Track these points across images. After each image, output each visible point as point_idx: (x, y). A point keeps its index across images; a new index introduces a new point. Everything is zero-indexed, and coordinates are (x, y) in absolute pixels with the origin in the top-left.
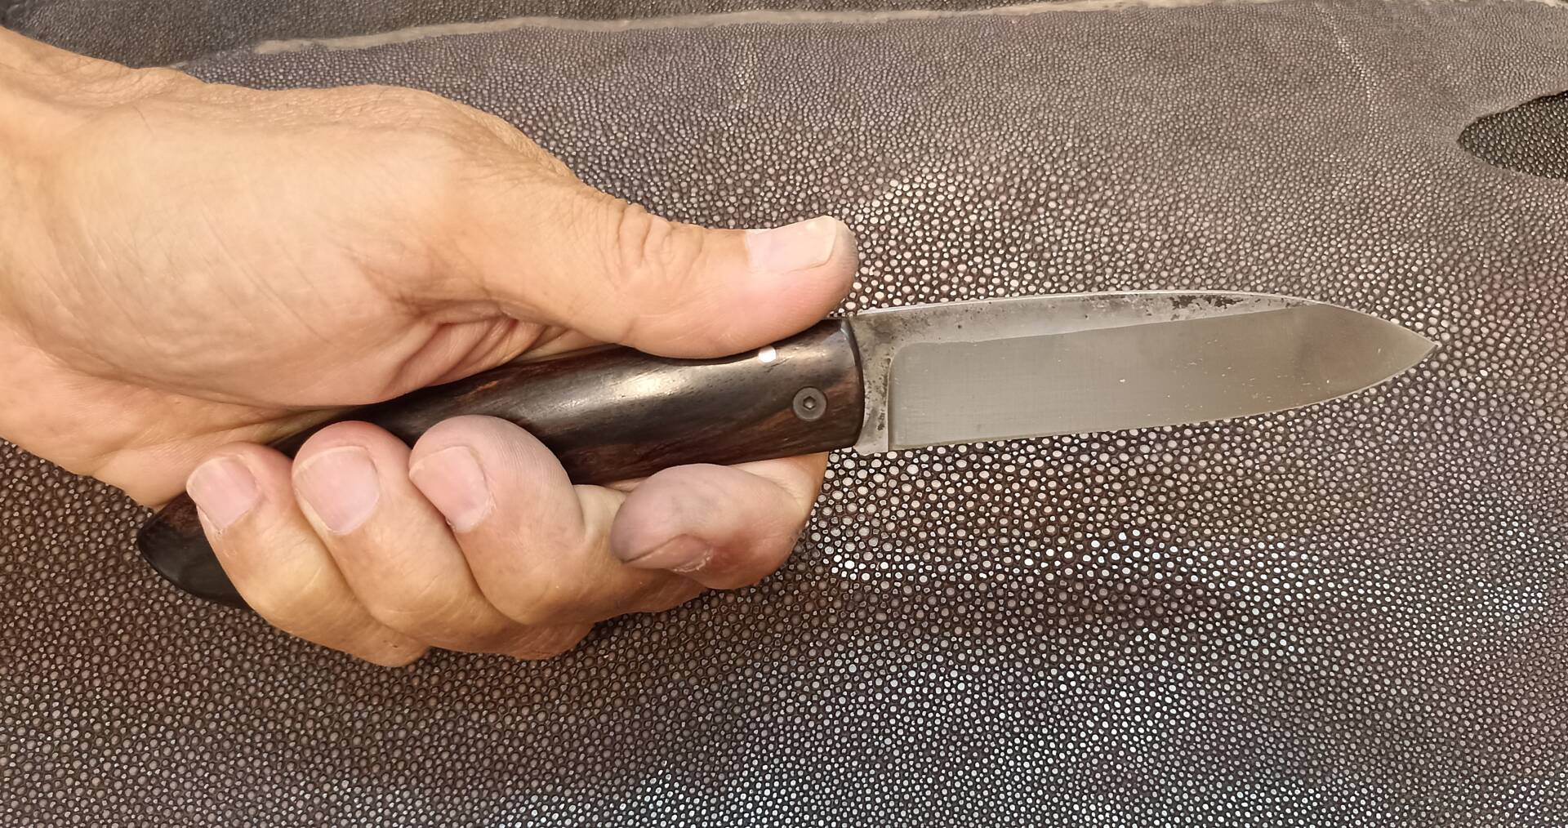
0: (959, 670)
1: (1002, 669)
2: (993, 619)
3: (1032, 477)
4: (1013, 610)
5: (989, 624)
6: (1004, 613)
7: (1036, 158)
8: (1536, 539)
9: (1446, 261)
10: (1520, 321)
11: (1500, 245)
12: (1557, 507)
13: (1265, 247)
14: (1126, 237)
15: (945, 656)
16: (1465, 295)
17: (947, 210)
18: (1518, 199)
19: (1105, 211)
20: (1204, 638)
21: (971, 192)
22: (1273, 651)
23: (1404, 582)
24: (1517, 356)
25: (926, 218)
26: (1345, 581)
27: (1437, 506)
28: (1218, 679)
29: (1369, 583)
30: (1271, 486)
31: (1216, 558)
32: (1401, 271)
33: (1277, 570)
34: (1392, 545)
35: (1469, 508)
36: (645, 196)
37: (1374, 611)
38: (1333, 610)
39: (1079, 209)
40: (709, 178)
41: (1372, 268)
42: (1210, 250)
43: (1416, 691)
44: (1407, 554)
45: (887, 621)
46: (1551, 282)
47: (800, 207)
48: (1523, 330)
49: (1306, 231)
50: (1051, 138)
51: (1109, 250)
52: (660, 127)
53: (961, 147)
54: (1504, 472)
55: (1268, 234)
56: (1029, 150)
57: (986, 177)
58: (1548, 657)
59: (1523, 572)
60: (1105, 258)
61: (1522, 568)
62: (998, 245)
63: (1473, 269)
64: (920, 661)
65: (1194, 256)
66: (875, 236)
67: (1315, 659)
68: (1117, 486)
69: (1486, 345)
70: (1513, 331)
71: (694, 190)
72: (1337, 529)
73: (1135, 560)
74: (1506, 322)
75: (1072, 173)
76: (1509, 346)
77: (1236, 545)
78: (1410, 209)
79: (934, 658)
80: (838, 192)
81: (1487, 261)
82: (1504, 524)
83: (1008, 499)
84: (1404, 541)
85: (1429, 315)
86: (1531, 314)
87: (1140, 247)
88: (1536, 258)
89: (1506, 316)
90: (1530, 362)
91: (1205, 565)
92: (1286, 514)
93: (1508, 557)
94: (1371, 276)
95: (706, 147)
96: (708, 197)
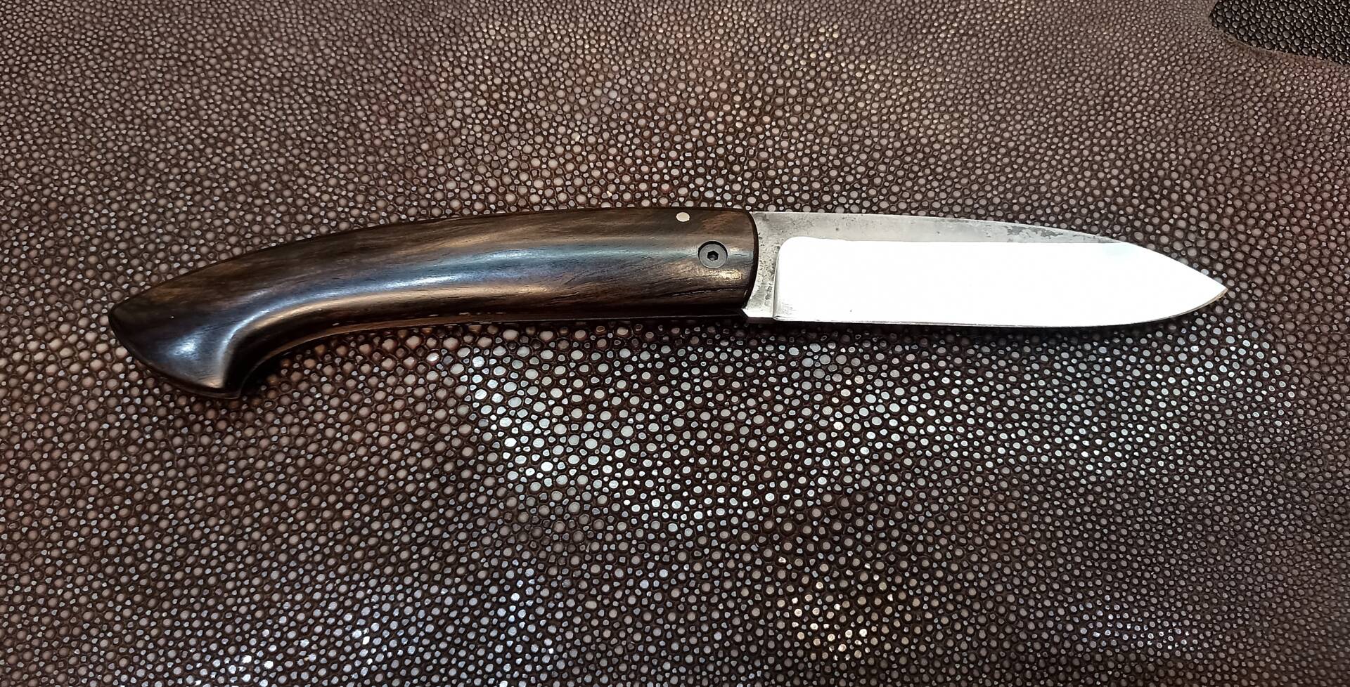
0: (673, 663)
1: (717, 659)
2: (708, 602)
3: (751, 436)
4: (729, 591)
5: (704, 609)
6: (719, 595)
7: (762, 59)
8: (1283, 488)
9: (1194, 162)
10: (1272, 230)
11: (1252, 140)
12: (1306, 449)
13: (1003, 151)
14: (856, 147)
15: (657, 645)
16: (1214, 203)
17: (668, 124)
18: (1273, 83)
19: (834, 116)
20: (929, 616)
21: (693, 102)
22: (1001, 628)
23: (1141, 542)
24: (1267, 273)
25: (647, 133)
26: (1080, 544)
27: (1180, 452)
28: (943, 662)
29: (1105, 546)
30: (1004, 436)
31: (943, 523)
32: (1146, 175)
33: (1007, 535)
34: (1129, 500)
35: (1213, 452)
36: (351, 123)
37: (1109, 578)
38: (1066, 578)
39: (807, 116)
40: (418, 99)
41: (1115, 172)
42: (945, 158)
43: (1151, 667)
44: (1146, 509)
45: (598, 609)
46: (1306, 180)
47: (513, 128)
48: (1275, 240)
49: (1046, 130)
50: (778, 33)
51: (837, 163)
52: (369, 40)
53: (683, 50)
54: (1252, 410)
55: (1007, 135)
56: (755, 49)
57: (709, 84)
58: (1291, 622)
59: (1267, 527)
60: (834, 173)
61: (1266, 522)
62: (721, 164)
63: (1223, 170)
64: (631, 653)
65: (928, 164)
66: (592, 157)
67: (1045, 636)
68: (841, 444)
69: (1235, 261)
70: (1263, 242)
71: (402, 114)
72: (1072, 483)
73: (858, 529)
74: (1257, 232)
75: (799, 74)
76: (1259, 261)
77: (964, 507)
78: (1158, 102)
79: (646, 649)
80: (554, 107)
81: (1238, 160)
82: (1249, 471)
83: (726, 463)
84: (1143, 494)
85: (1174, 227)
86: (1283, 221)
87: (870, 158)
88: (1289, 152)
89: (1256, 225)
90: (1281, 279)
91: (931, 531)
92: (1018, 469)
93: (1252, 509)
94: (1114, 182)
95: (415, 63)
96: (417, 122)
